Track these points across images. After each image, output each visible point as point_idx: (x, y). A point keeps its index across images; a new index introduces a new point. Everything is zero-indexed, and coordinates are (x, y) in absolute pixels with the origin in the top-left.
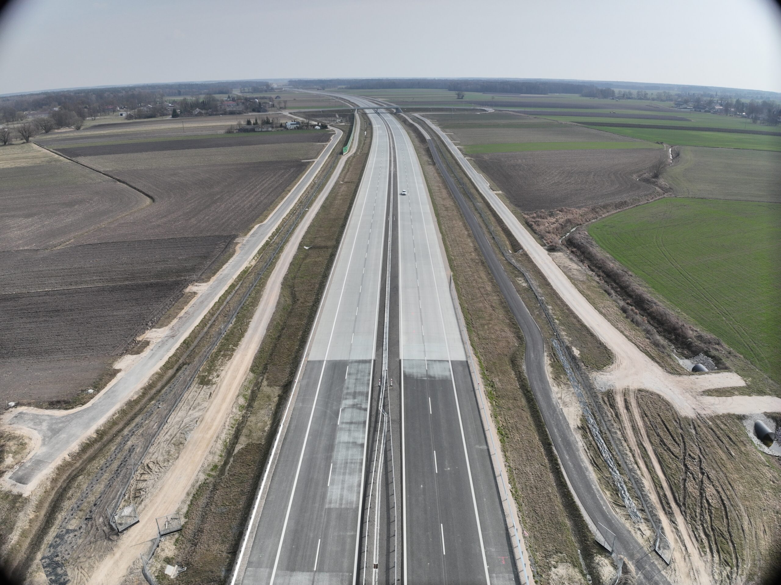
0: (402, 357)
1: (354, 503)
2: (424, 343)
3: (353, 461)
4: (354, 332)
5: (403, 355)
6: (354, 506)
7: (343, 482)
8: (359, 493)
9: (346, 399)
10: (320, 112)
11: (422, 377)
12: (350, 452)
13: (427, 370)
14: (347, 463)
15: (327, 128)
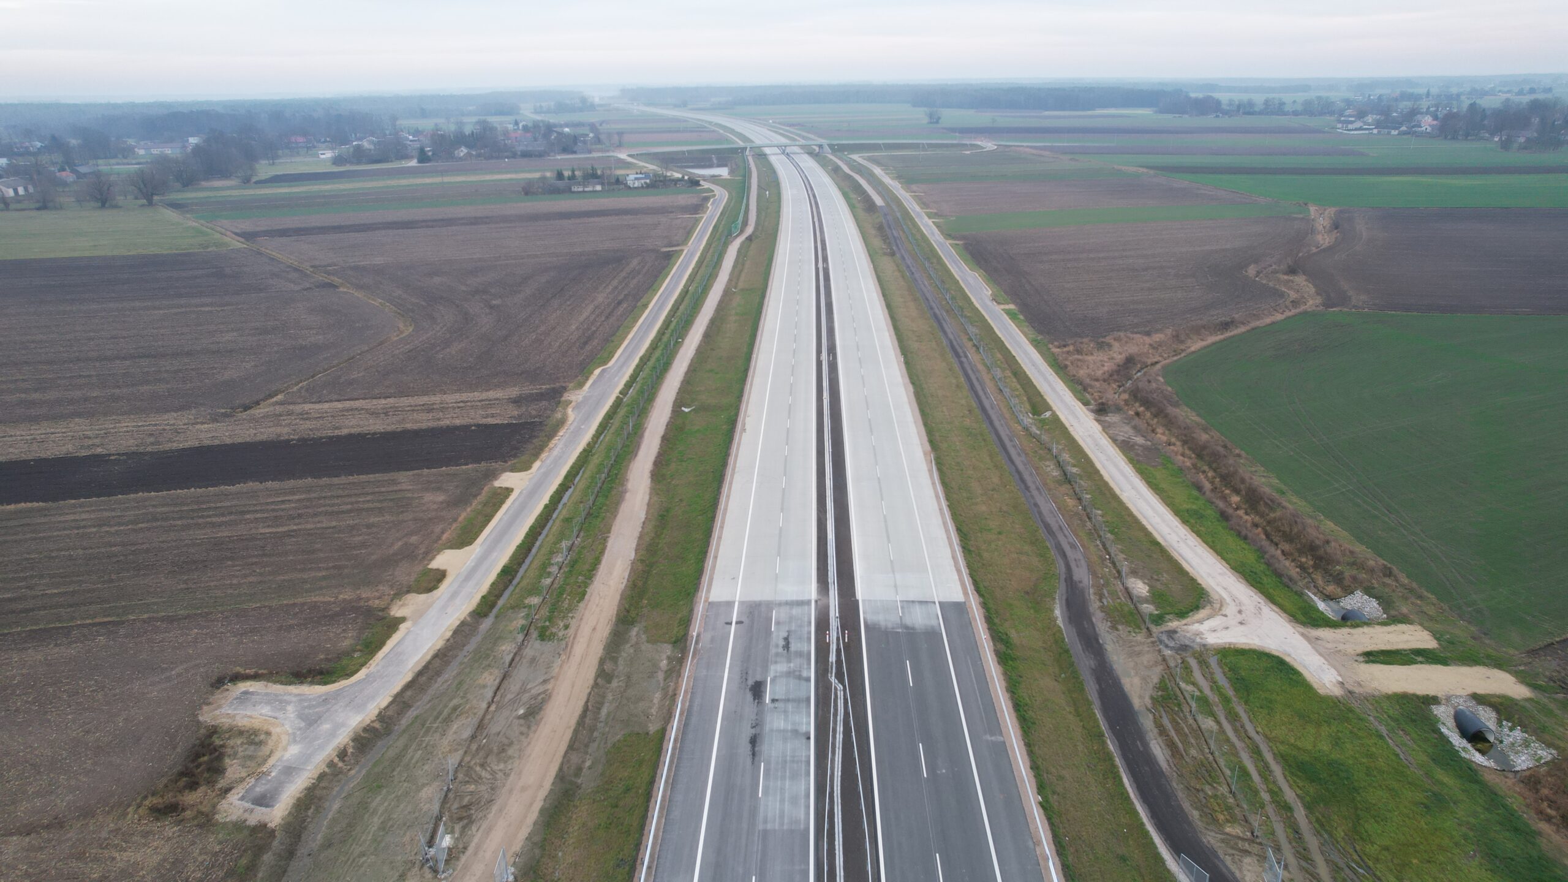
0: (859, 595)
1: (802, 822)
2: (893, 572)
3: (796, 759)
4: (779, 554)
5: (860, 593)
6: (802, 827)
7: (782, 789)
8: (808, 807)
9: (776, 662)
10: (683, 152)
11: (893, 628)
12: (789, 746)
13: (901, 617)
14: (785, 762)
15: (699, 185)
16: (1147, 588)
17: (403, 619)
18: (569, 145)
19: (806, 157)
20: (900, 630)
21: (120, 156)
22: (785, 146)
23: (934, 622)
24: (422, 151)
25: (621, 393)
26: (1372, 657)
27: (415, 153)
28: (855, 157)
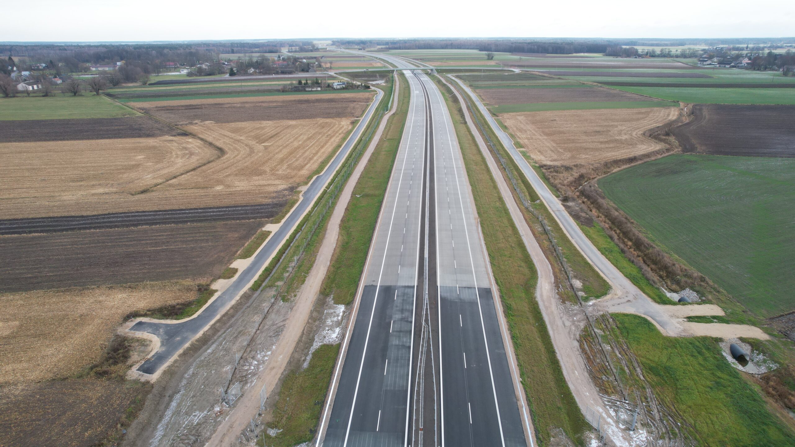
0: (438, 284)
1: (404, 387)
2: (456, 274)
3: (403, 358)
4: (400, 264)
5: (439, 282)
6: (405, 389)
7: (396, 372)
8: (408, 380)
9: (396, 314)
10: (362, 72)
11: (454, 300)
12: (400, 352)
13: (458, 295)
14: (398, 359)
15: (370, 88)
16: (582, 284)
17: (216, 291)
18: (306, 68)
19: (425, 76)
20: (457, 301)
21: (83, 71)
22: (414, 70)
23: (474, 297)
24: (232, 70)
25: (326, 188)
26: (690, 319)
27: (228, 71)
28: (449, 75)
